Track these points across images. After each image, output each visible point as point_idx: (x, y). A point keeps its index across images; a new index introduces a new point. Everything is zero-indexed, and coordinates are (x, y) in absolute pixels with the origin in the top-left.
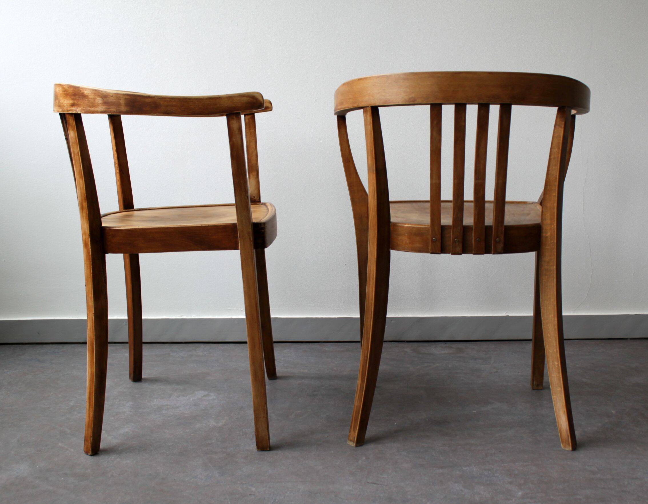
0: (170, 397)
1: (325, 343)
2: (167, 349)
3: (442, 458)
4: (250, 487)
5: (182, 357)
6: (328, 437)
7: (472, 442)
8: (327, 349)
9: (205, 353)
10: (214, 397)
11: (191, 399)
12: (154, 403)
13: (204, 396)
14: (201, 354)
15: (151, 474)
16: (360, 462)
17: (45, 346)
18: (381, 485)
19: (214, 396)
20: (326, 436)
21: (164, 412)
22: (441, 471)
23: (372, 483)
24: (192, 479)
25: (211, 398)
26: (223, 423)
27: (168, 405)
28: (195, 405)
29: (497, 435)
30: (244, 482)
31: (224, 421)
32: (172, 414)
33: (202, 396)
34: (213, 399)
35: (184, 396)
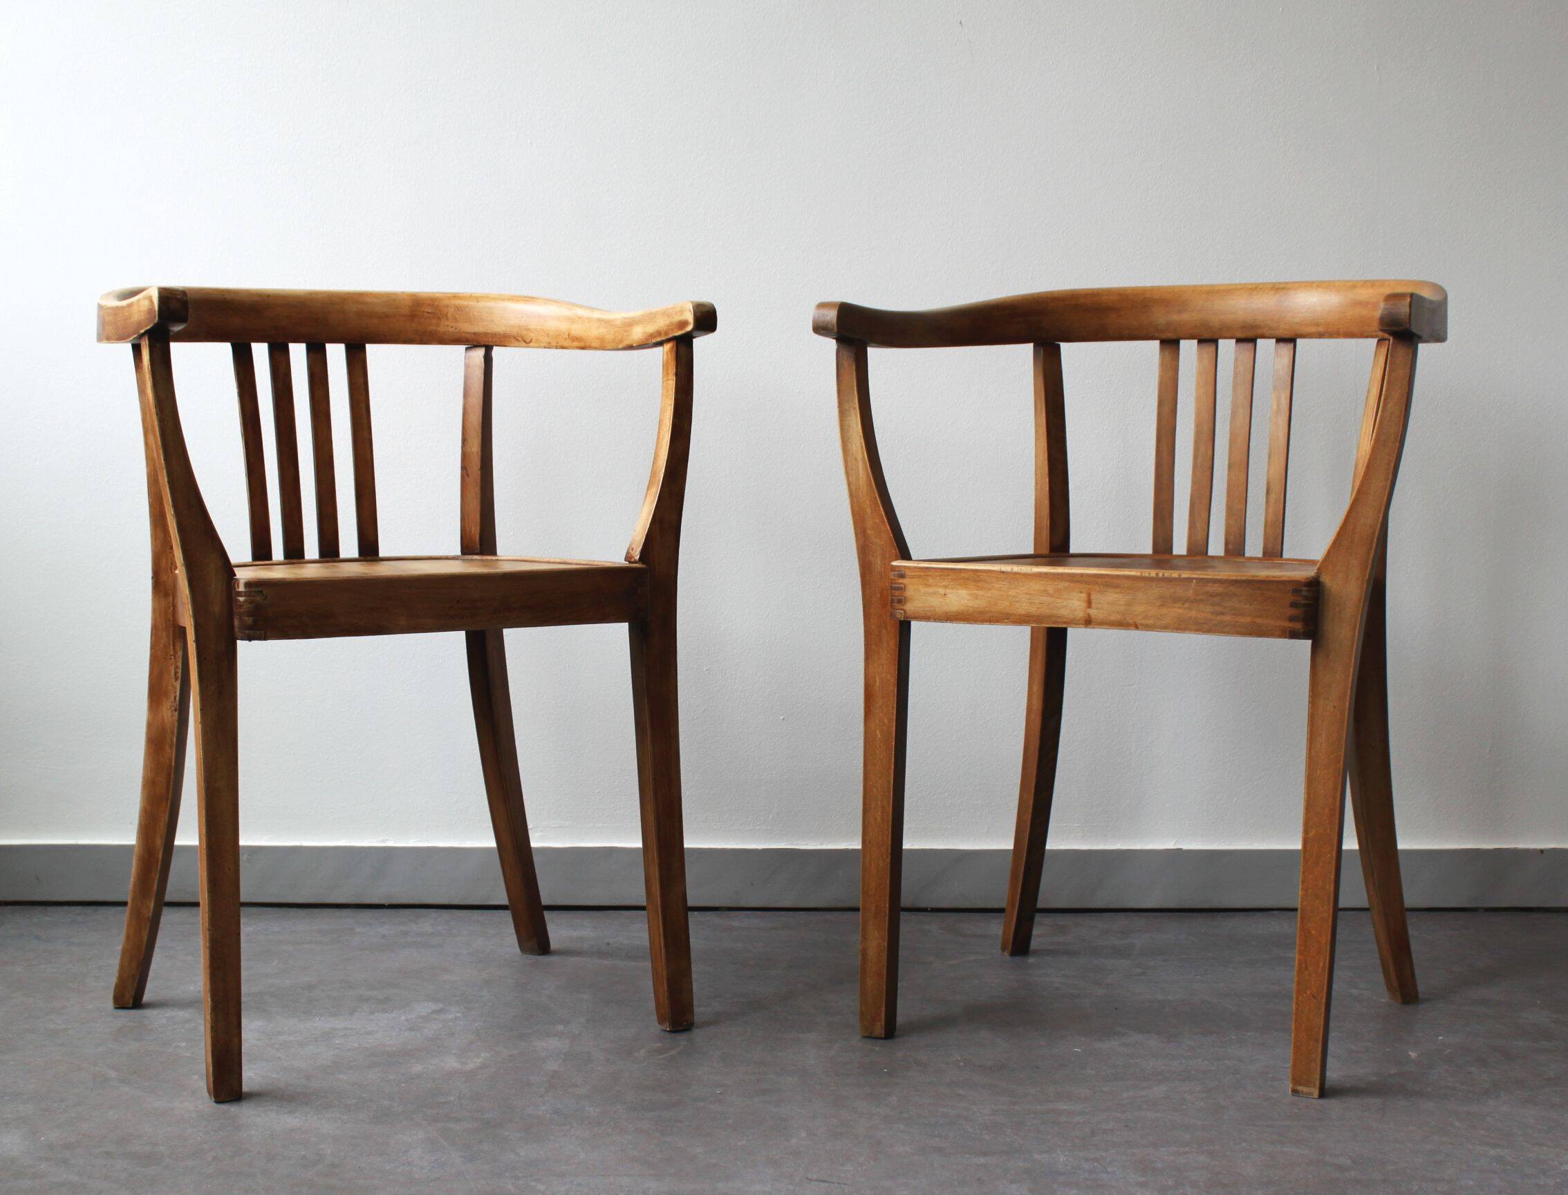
0: (351, 1014)
1: (731, 912)
2: (347, 918)
3: (987, 1137)
4: (534, 1184)
5: (384, 936)
6: (721, 1093)
7: (1065, 1107)
8: (735, 924)
9: (439, 928)
10: (458, 1015)
11: (403, 1018)
12: (315, 1025)
13: (434, 1012)
14: (429, 929)
15: (304, 1157)
16: (794, 1141)
17: (50, 909)
18: (839, 1183)
19: (458, 1012)
20: (718, 1092)
21: (337, 1042)
22: (982, 1160)
23: (817, 1180)
24: (401, 1168)
25: (451, 1016)
26: (477, 1064)
27: (347, 1029)
28: (411, 1029)
29: (1125, 1095)
30: (520, 1175)
31: (479, 1060)
32: (357, 1045)
33: (430, 1011)
34: (456, 1019)
35: (385, 1011)
